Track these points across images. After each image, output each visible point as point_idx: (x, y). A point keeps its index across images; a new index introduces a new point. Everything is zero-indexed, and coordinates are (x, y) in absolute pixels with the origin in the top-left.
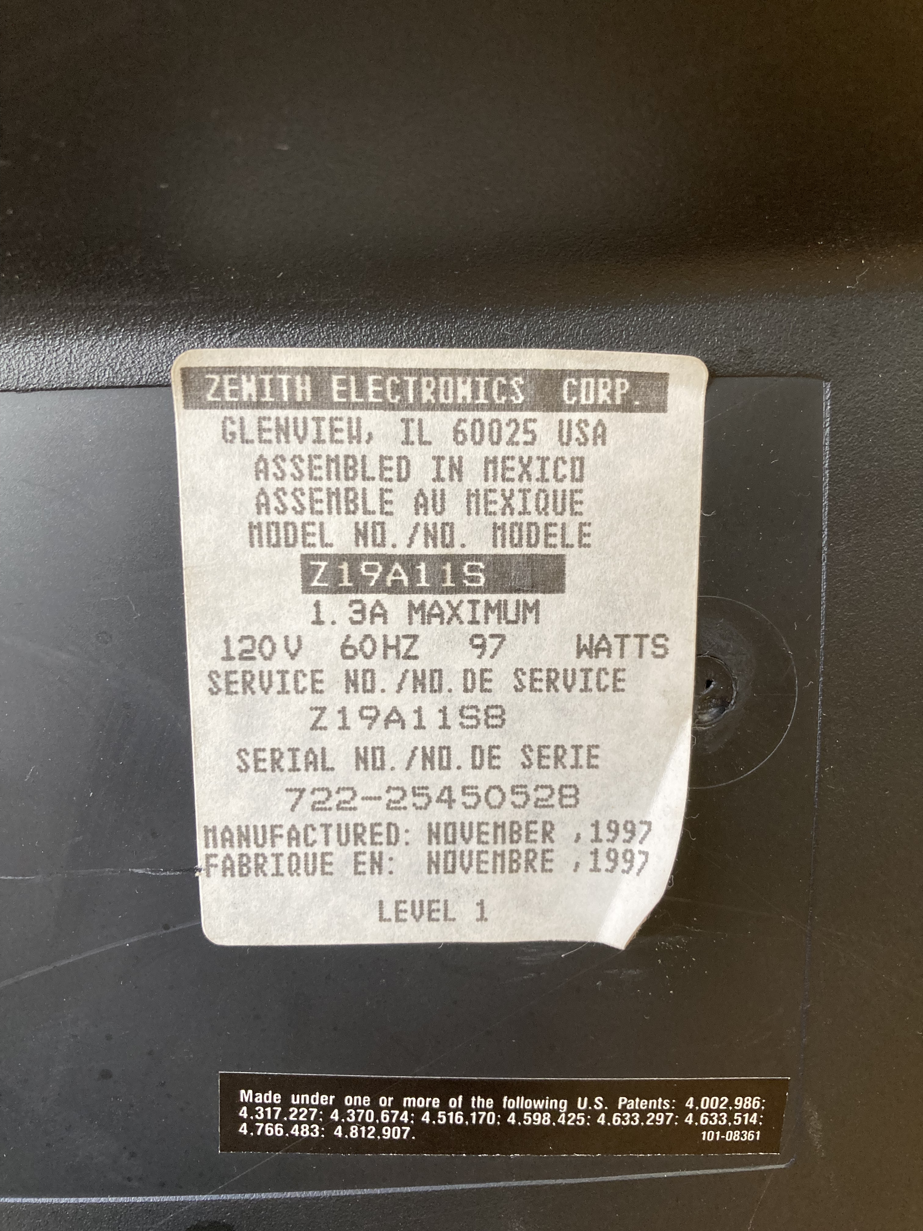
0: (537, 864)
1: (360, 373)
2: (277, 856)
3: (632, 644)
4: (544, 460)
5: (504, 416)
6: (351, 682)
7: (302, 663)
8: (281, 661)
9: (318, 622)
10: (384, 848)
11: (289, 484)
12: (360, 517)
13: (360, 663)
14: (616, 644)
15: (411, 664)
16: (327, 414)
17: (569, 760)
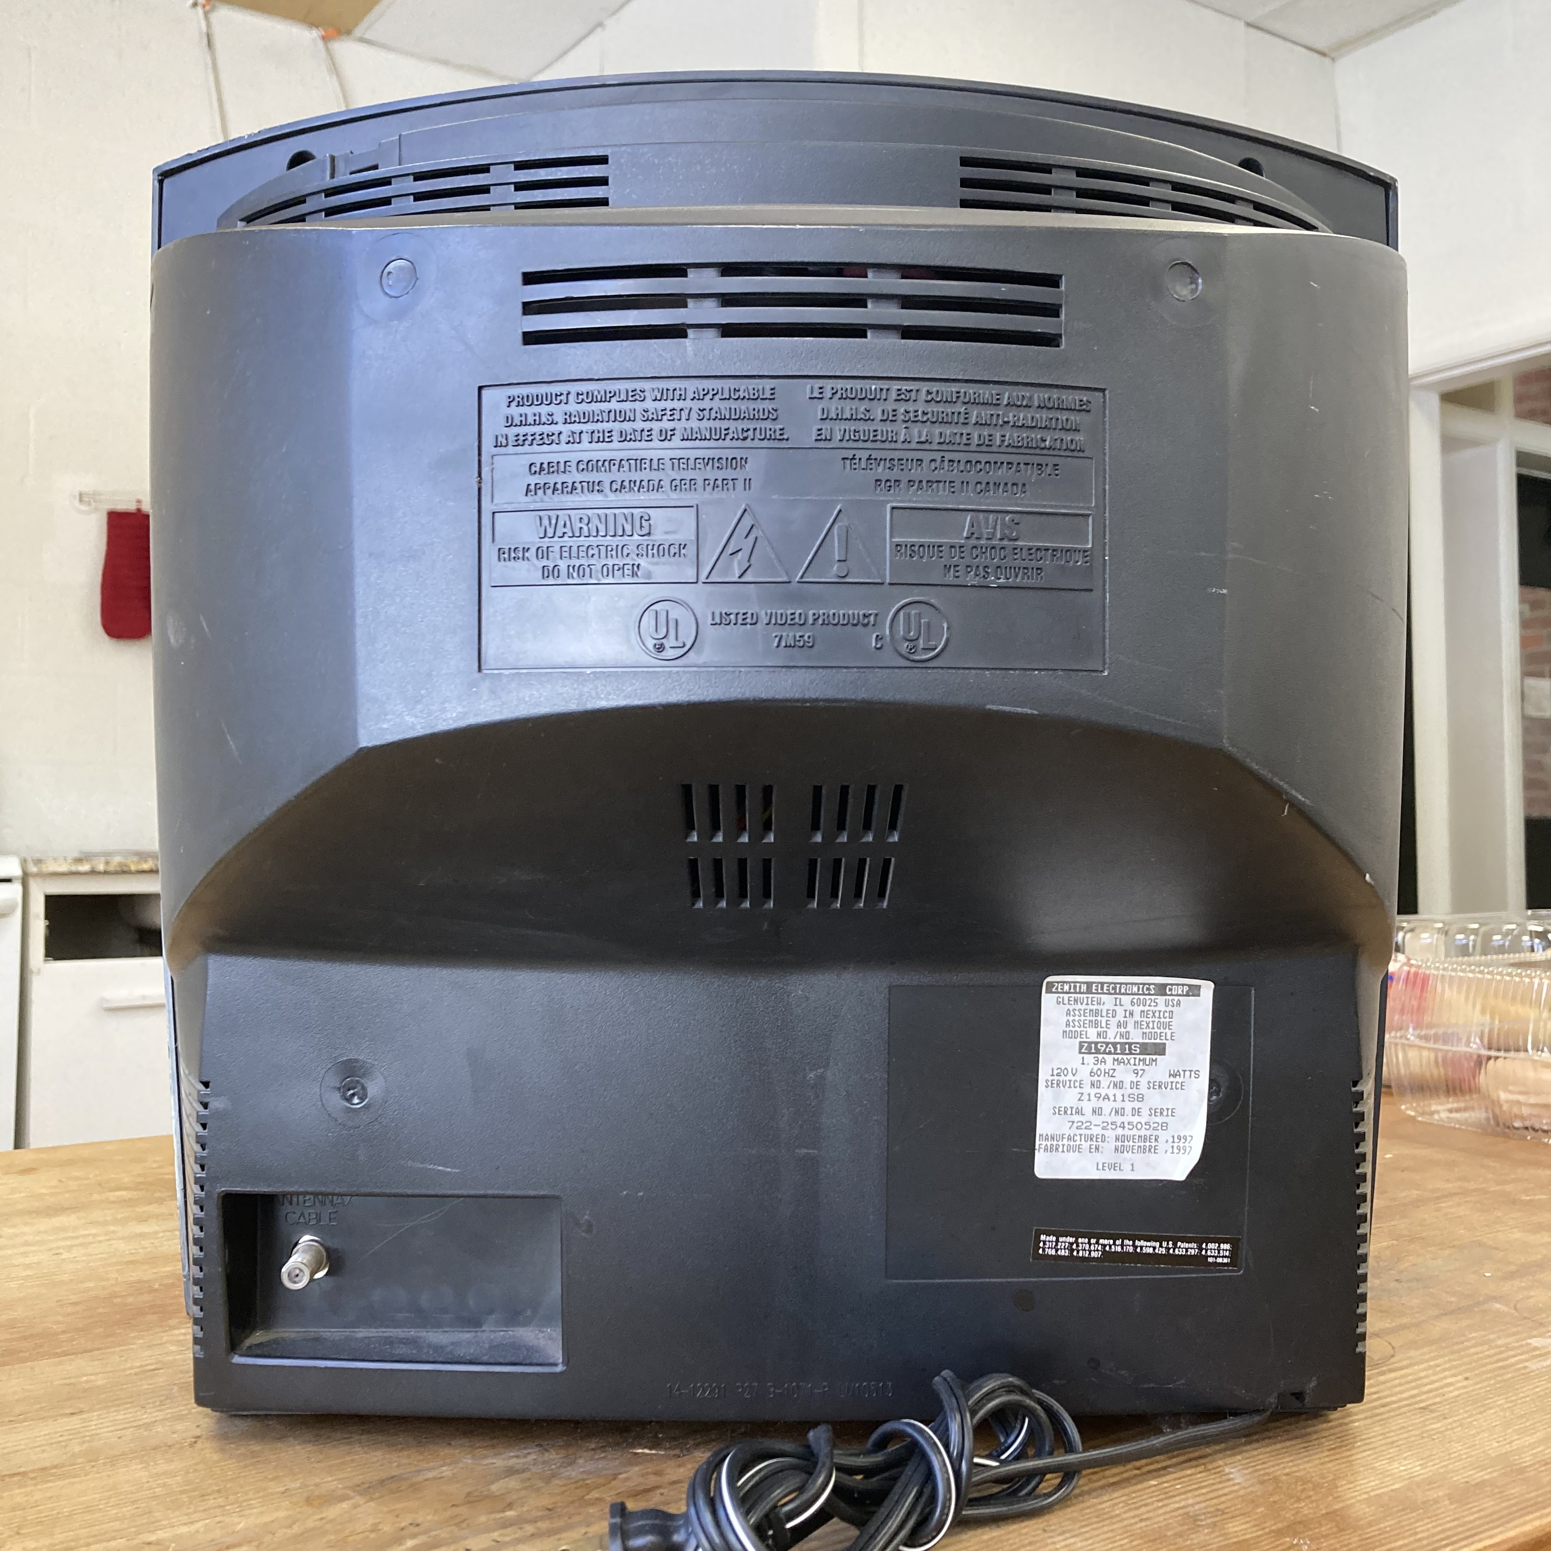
0: (1153, 1150)
1: (1102, 984)
2: (1063, 1145)
3: (1188, 1073)
4: (1160, 1012)
5: (1147, 997)
6: (1093, 1085)
7: (1077, 1078)
8: (1070, 1077)
9: (1083, 1064)
10: (1100, 1143)
11: (1077, 1018)
12: (1099, 1029)
13: (1096, 1078)
14: (1182, 1073)
15: (1113, 1079)
16: (1090, 996)
17: (1165, 1113)
